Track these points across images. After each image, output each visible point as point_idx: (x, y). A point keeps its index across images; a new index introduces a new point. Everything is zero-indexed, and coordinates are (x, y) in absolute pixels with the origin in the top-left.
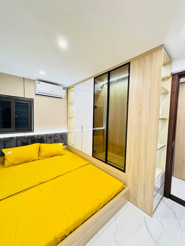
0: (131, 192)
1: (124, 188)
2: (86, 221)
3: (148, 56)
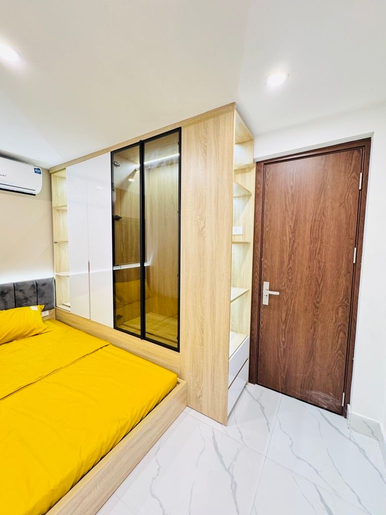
0: (192, 388)
1: (178, 383)
2: (83, 476)
3: (211, 120)
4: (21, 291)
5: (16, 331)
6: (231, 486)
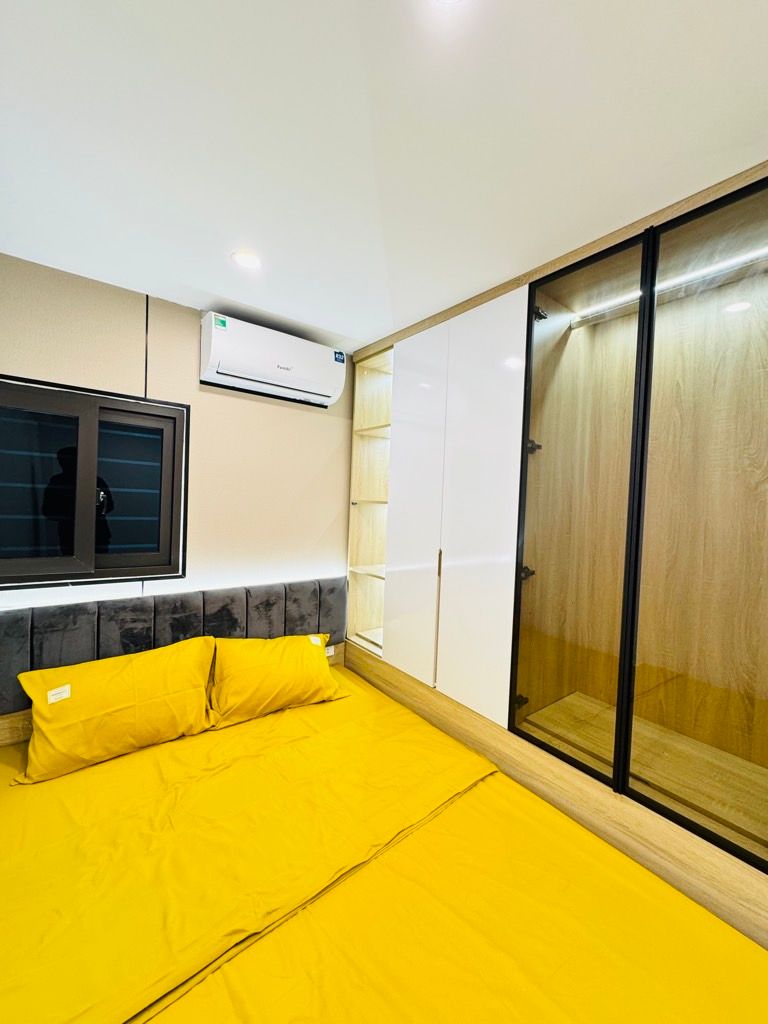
4: (295, 601)
5: (289, 692)
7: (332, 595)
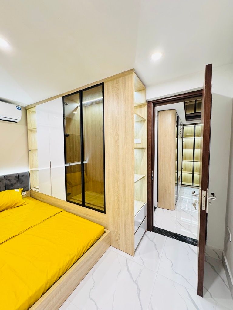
0: (113, 234)
1: (105, 232)
2: (49, 289)
3: (121, 79)
4: (9, 180)
5: (6, 205)
6: (137, 291)
7: (23, 177)
